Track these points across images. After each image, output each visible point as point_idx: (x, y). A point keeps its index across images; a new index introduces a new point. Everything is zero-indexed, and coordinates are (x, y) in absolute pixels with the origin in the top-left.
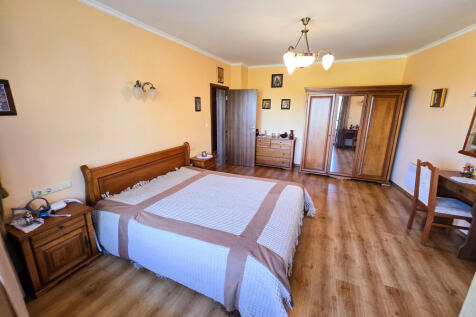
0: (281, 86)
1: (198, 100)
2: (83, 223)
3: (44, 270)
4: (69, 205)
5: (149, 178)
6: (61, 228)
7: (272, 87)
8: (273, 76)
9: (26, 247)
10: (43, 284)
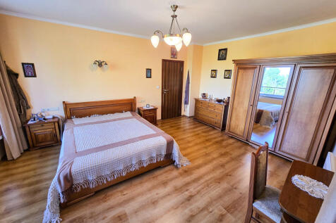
0: (225, 59)
1: (149, 71)
2: (53, 126)
3: (35, 141)
4: (54, 118)
5: (102, 113)
6: (43, 126)
7: (219, 59)
8: (220, 50)
9: (27, 129)
10: (34, 146)
